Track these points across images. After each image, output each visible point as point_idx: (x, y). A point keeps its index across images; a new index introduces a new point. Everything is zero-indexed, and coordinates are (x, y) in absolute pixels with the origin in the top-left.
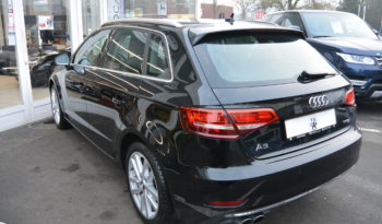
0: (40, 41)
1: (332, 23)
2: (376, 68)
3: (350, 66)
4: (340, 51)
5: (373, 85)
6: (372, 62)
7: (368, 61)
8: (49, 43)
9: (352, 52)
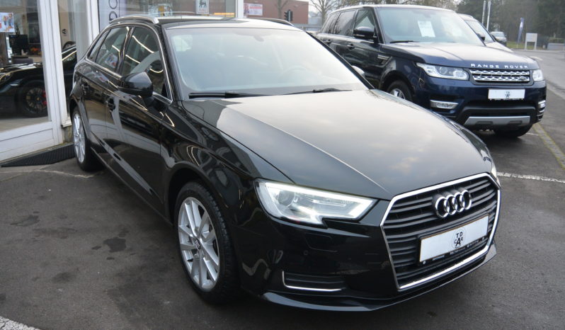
0: (10, 51)
1: (419, 22)
2: (470, 85)
3: (435, 82)
4: (422, 61)
5: (466, 108)
6: (465, 77)
7: (459, 75)
8: (24, 54)
9: (439, 63)
